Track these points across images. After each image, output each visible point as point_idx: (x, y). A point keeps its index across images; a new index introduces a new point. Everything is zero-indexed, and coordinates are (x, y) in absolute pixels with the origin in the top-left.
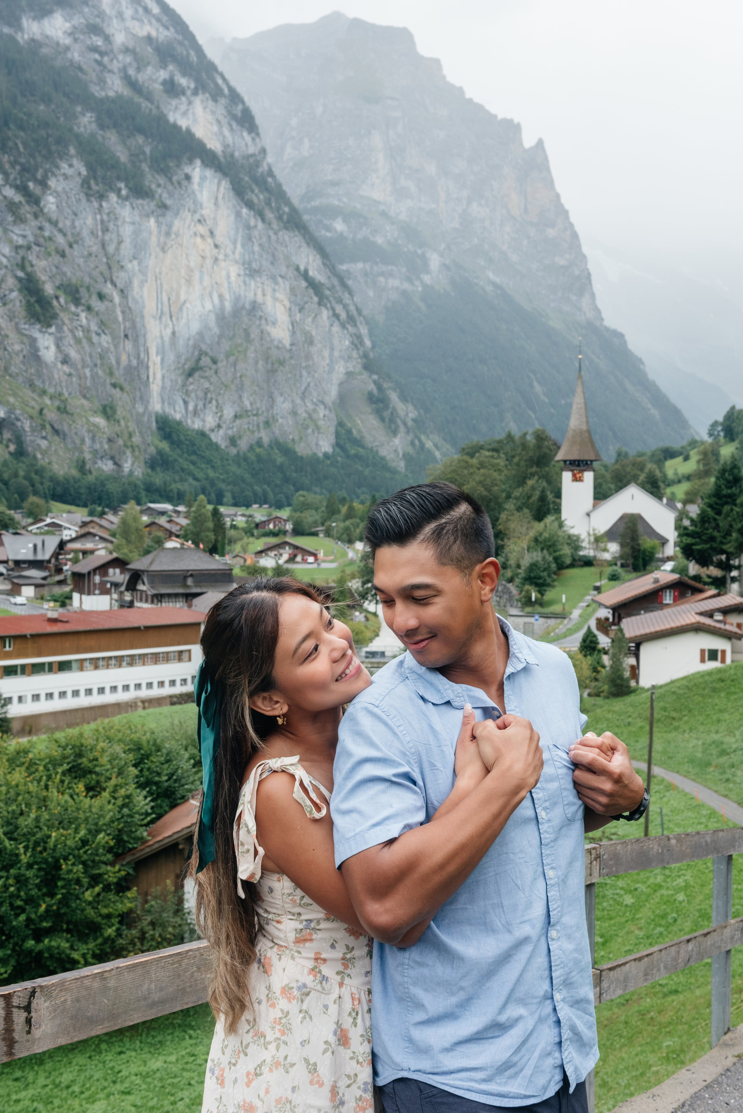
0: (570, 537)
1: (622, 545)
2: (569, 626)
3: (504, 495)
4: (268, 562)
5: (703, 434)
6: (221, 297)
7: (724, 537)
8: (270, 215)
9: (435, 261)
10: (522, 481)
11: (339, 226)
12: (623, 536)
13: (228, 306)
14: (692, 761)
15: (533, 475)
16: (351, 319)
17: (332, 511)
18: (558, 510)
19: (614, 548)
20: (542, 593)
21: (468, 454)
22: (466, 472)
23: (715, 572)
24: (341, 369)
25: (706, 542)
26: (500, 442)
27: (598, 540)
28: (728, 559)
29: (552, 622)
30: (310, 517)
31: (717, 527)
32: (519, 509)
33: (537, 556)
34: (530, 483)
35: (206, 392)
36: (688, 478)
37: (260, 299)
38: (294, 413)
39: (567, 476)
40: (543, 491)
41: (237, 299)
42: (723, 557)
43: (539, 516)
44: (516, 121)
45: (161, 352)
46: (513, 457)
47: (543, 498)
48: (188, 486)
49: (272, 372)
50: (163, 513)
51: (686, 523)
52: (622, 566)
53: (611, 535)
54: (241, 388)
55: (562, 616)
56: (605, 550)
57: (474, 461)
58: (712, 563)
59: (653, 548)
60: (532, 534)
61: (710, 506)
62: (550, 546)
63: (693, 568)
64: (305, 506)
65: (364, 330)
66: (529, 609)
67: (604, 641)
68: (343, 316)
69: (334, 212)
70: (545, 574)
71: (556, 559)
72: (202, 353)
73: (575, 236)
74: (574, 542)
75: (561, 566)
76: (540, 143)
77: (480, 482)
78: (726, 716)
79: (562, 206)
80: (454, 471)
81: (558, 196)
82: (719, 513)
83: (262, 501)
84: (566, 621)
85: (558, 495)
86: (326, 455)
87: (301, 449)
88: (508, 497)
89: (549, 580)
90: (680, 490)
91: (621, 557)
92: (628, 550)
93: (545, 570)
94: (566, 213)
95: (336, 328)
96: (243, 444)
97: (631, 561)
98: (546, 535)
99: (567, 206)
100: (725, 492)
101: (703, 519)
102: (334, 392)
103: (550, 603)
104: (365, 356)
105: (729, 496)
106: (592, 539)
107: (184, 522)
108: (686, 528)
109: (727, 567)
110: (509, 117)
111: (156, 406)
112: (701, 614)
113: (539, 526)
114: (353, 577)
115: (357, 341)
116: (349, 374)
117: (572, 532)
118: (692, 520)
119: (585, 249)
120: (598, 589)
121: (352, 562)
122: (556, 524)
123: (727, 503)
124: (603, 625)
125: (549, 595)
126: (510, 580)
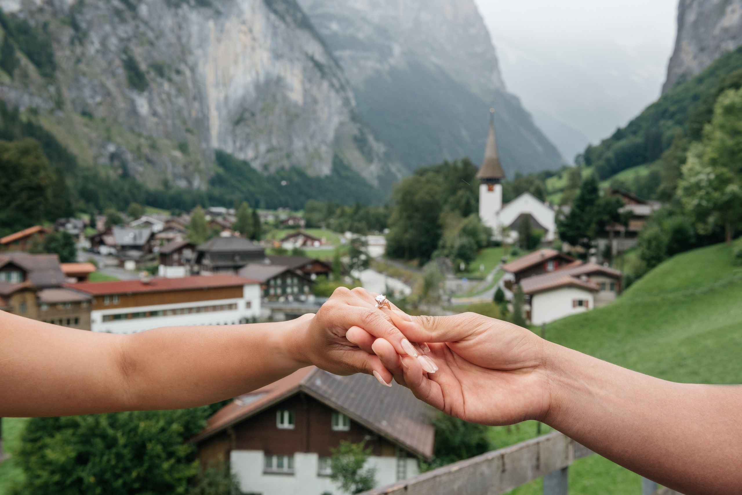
0: (486, 228)
1: (520, 233)
2: (484, 286)
3: (442, 201)
4: (289, 246)
6: (257, 73)
7: (587, 227)
8: (289, 19)
9: (397, 49)
10: (453, 191)
11: (334, 26)
12: (521, 228)
13: (262, 78)
15: (461, 188)
16: (343, 88)
17: (330, 213)
18: (477, 211)
19: (514, 235)
20: (467, 264)
21: (419, 174)
22: (418, 186)
23: (579, 249)
24: (336, 120)
25: (574, 230)
26: (441, 166)
27: (504, 230)
28: (588, 241)
29: (474, 283)
30: (316, 216)
31: (582, 221)
32: (453, 210)
34: (460, 193)
35: (248, 135)
36: (562, 190)
37: (282, 74)
38: (305, 149)
39: (483, 188)
40: (468, 198)
41: (268, 74)
42: (586, 240)
43: (465, 214)
45: (218, 108)
46: (448, 176)
47: (468, 203)
48: (236, 196)
49: (290, 122)
50: (219, 214)
51: (562, 218)
52: (519, 246)
53: (513, 226)
54: (270, 133)
55: (481, 279)
56: (509, 237)
57: (423, 179)
58: (578, 244)
59: (540, 235)
60: (461, 225)
61: (578, 207)
62: (473, 235)
63: (566, 247)
64: (313, 210)
65: (351, 95)
66: (459, 275)
67: (509, 295)
68: (337, 84)
69: (330, 17)
70: (470, 252)
71: (477, 242)
72: (245, 110)
74: (488, 231)
75: (480, 247)
77: (427, 193)
79: (479, 14)
80: (410, 187)
81: (476, 7)
82: (583, 212)
83: (285, 206)
84: (483, 282)
85: (477, 200)
86: (327, 177)
87: (311, 173)
88: (446, 202)
89: (472, 256)
90: (557, 198)
91: (519, 241)
92: (523, 237)
93: (470, 249)
94: (481, 18)
95: (333, 94)
96: (273, 169)
97: (525, 243)
98: (470, 226)
100: (588, 197)
101: (573, 216)
102: (331, 135)
103: (473, 271)
104: (352, 112)
105: (589, 200)
106: (500, 229)
107: (233, 219)
108: (561, 221)
109: (588, 246)
111: (215, 144)
112: (573, 277)
113: (465, 221)
114: (344, 255)
115: (346, 102)
116: (342, 124)
117: (487, 225)
118: (565, 216)
119: (493, 42)
120: (504, 261)
121: (344, 246)
122: (477, 219)
123: (587, 205)
124: (508, 285)
125: (473, 265)
126: (447, 256)
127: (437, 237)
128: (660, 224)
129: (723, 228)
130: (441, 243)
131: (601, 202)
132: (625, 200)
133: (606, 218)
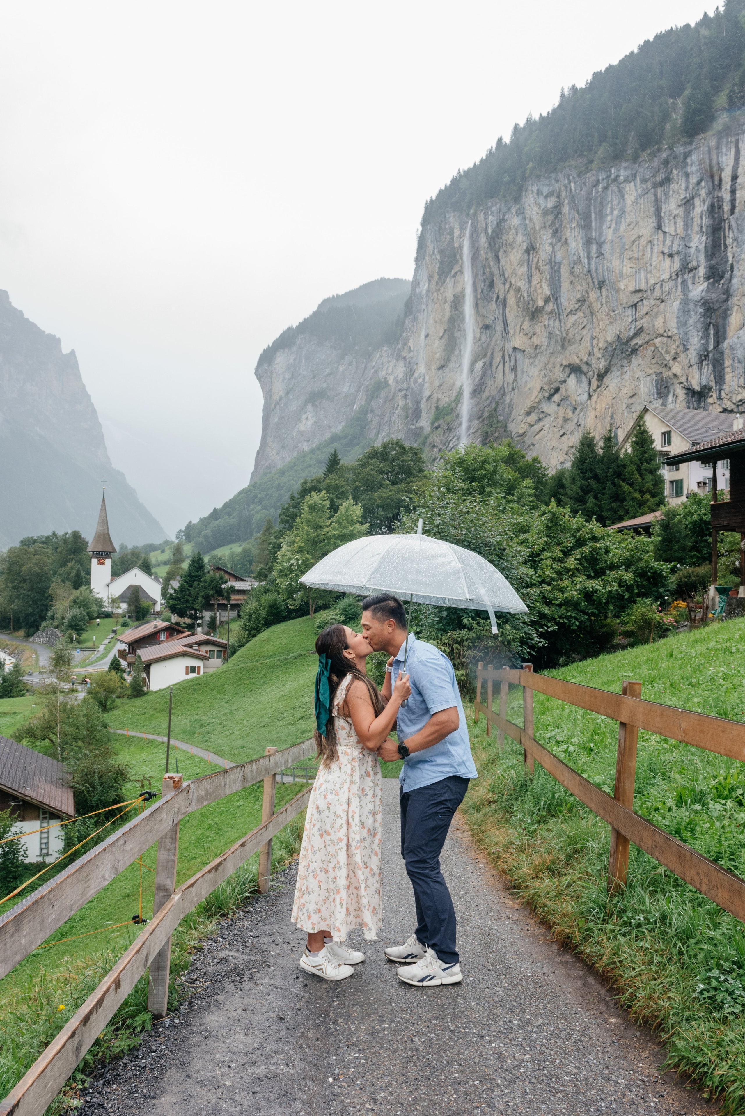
0: (96, 599)
1: (129, 605)
2: (98, 655)
3: (51, 572)
5: (173, 538)
7: (194, 600)
10: (64, 564)
12: (130, 599)
14: (184, 732)
15: (72, 559)
18: (88, 583)
19: (124, 606)
20: (79, 635)
21: (25, 544)
22: (25, 556)
23: (188, 621)
25: (183, 603)
26: (48, 538)
27: (114, 601)
28: (196, 613)
29: (87, 653)
31: (190, 595)
32: (63, 581)
33: (76, 611)
34: (70, 565)
39: (94, 561)
40: (78, 570)
42: (193, 612)
43: (77, 586)
44: (57, 337)
46: (57, 548)
47: (78, 575)
51: (171, 591)
52: (129, 617)
53: (122, 598)
55: (93, 649)
56: (119, 608)
57: (31, 549)
58: (186, 616)
59: (149, 606)
60: (72, 597)
61: (186, 582)
62: (84, 606)
63: (175, 618)
67: (124, 664)
70: (81, 623)
71: (88, 613)
73: (94, 411)
74: (99, 603)
75: (92, 618)
76: (73, 352)
77: (36, 564)
78: (202, 705)
79: (86, 391)
80: (16, 556)
81: (84, 386)
82: (191, 586)
84: (96, 652)
85: (88, 573)
88: (55, 574)
89: (84, 627)
90: (163, 571)
91: (128, 612)
92: (132, 608)
93: (81, 620)
94: (89, 396)
97: (135, 614)
98: (81, 598)
99: (89, 393)
100: (195, 574)
101: (182, 589)
103: (85, 641)
105: (197, 576)
106: (110, 600)
108: (171, 595)
109: (195, 618)
110: (53, 333)
112: (185, 646)
113: (76, 593)
117: (98, 596)
118: (175, 590)
119: (100, 420)
120: (114, 632)
122: (88, 591)
123: (195, 580)
124: (122, 654)
125: (84, 636)
126: (57, 627)
127: (47, 608)
128: (258, 600)
129: (307, 604)
130: (49, 614)
131: (207, 577)
132: (226, 577)
133: (211, 592)
